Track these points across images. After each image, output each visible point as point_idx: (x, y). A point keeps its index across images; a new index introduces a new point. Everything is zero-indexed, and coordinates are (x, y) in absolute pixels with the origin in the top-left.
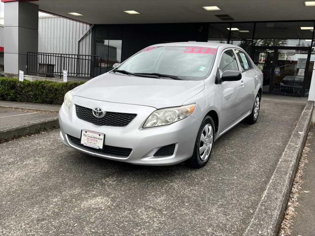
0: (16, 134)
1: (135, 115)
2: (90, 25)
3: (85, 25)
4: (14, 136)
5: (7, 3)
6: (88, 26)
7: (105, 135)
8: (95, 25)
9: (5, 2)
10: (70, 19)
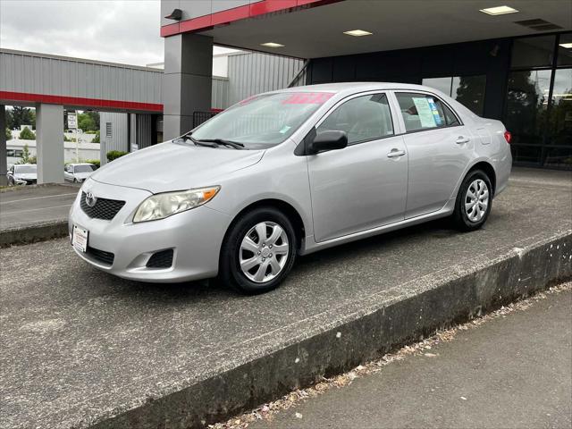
0: (59, 233)
1: (123, 203)
2: (305, 60)
3: (297, 61)
4: (55, 234)
5: (168, 38)
6: (302, 62)
7: (88, 232)
8: (311, 59)
9: (166, 37)
10: (265, 52)
